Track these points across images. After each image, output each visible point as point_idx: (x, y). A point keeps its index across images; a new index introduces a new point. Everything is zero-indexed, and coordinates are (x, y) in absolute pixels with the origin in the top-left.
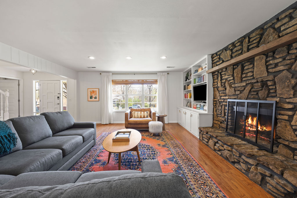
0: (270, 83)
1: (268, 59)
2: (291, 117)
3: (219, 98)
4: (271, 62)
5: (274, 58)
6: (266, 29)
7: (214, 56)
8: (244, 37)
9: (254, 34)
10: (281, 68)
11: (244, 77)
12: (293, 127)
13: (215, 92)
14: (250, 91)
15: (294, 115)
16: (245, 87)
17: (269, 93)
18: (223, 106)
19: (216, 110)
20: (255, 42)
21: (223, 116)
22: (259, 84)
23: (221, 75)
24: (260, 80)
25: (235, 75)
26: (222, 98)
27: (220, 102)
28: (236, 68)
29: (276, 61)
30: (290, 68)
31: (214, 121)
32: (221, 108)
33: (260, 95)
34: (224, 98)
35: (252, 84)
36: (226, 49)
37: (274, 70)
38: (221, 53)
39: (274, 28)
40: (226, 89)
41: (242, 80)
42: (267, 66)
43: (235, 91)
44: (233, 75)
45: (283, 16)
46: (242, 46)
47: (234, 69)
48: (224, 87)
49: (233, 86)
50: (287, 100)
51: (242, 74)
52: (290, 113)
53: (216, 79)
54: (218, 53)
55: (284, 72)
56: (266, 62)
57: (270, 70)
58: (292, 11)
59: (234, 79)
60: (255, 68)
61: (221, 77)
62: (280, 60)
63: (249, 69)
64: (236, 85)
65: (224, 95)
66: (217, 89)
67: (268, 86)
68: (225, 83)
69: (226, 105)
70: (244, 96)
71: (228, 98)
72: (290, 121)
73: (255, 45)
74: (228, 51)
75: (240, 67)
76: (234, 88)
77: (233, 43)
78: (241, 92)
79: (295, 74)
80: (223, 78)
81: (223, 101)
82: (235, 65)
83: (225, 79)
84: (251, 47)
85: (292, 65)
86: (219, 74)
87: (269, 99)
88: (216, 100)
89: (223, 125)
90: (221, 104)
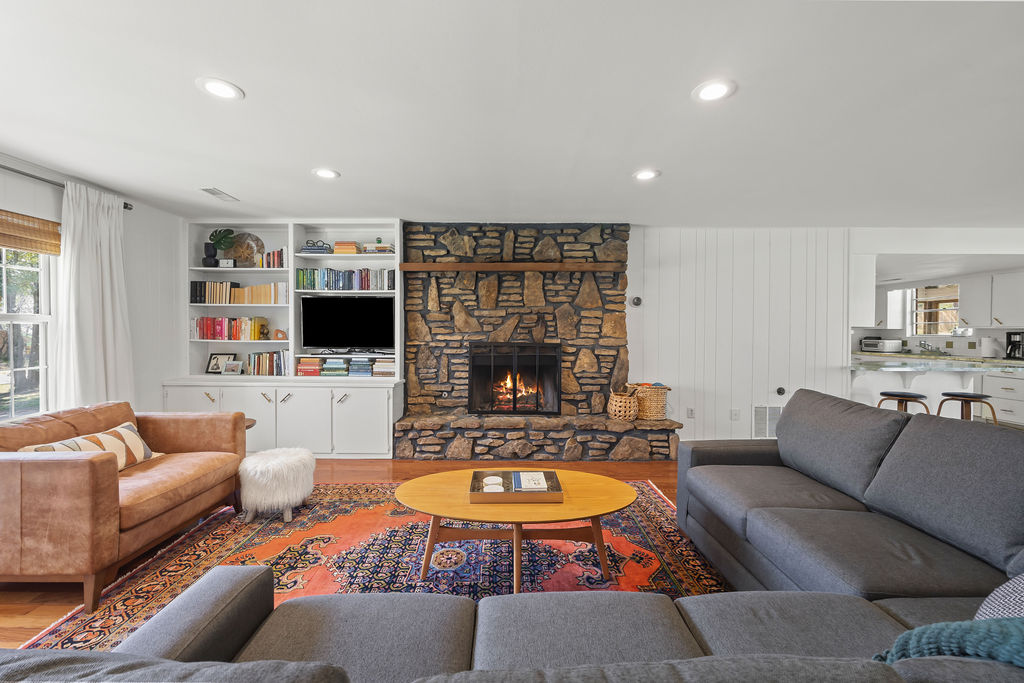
0: (549, 317)
1: (547, 281)
2: (573, 364)
3: (428, 338)
4: (551, 287)
5: (555, 283)
6: (544, 235)
7: (415, 229)
8: (507, 227)
9: (526, 233)
10: (564, 299)
11: (503, 301)
12: (577, 375)
13: (411, 324)
14: (516, 327)
16: (504, 319)
17: (547, 331)
18: (444, 360)
19: (417, 369)
20: (527, 245)
21: (446, 380)
22: (535, 317)
23: (438, 284)
24: (535, 310)
25: (482, 292)
26: (439, 337)
27: (432, 350)
28: (482, 278)
29: (557, 288)
30: (573, 301)
31: (410, 399)
32: (438, 362)
33: (534, 333)
34: (448, 338)
35: (521, 315)
36: (459, 229)
37: (555, 300)
38: (442, 233)
40: (452, 318)
41: (497, 305)
42: (545, 291)
43: (481, 324)
44: (475, 292)
45: (569, 231)
46: (502, 242)
47: (477, 280)
48: (446, 313)
49: (476, 313)
50: (569, 342)
51: (499, 292)
52: (572, 358)
53: (417, 290)
54: (433, 230)
55: (567, 305)
56: (544, 285)
57: (551, 299)
58: (578, 231)
59: (477, 300)
60: (526, 291)
61: (439, 290)
62: (563, 288)
63: (513, 287)
64: (485, 313)
65: (447, 331)
66: (423, 317)
67: (545, 323)
68: (450, 305)
69: (454, 356)
70: (503, 335)
71: (460, 338)
72: (572, 368)
73: (527, 251)
74: (466, 238)
75: (493, 279)
76: (479, 318)
77: (480, 227)
78: (495, 327)
79: (578, 309)
80: (444, 292)
81: (443, 344)
82: (482, 273)
83: (451, 295)
84: (517, 251)
85: (574, 298)
86: (433, 281)
87: (547, 341)
88: (417, 343)
89: (448, 402)
90: (437, 353)
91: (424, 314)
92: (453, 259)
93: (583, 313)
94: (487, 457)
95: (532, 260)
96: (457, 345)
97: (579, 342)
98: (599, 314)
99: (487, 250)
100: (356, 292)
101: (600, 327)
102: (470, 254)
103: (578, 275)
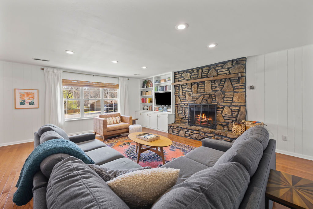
0: (213, 96)
1: (212, 84)
2: (222, 111)
3: (180, 103)
4: (214, 85)
5: (215, 84)
6: (211, 68)
7: (176, 73)
8: (199, 68)
9: (205, 69)
10: (218, 89)
11: (199, 91)
12: (223, 116)
13: (176, 99)
14: (203, 99)
15: (223, 110)
16: (199, 97)
17: (212, 100)
18: (184, 108)
19: (178, 111)
20: (205, 73)
21: (184, 114)
22: (208, 96)
23: (182, 87)
24: (208, 93)
25: (193, 89)
26: (183, 102)
27: (181, 106)
28: (193, 85)
29: (216, 85)
30: (222, 89)
31: (176, 119)
32: (182, 109)
33: (208, 101)
34: (185, 102)
35: (204, 95)
36: (187, 71)
37: (215, 89)
38: (183, 73)
39: (215, 69)
40: (186, 97)
41: (197, 92)
42: (212, 87)
43: (193, 98)
44: (191, 89)
45: (219, 65)
46: (198, 73)
47: (192, 85)
48: (184, 95)
49: (191, 95)
50: (221, 104)
51: (198, 89)
52: (222, 110)
53: (178, 90)
54: (180, 73)
55: (219, 91)
56: (211, 85)
57: (213, 89)
58: (223, 65)
59: (192, 91)
60: (205, 87)
61: (182, 89)
62: (218, 85)
63: (201, 86)
64: (194, 95)
65: (184, 101)
66: (179, 97)
67: (212, 97)
68: (185, 93)
69: (186, 107)
70: (199, 102)
71: (187, 102)
72: (222, 113)
73: (206, 74)
74: (188, 73)
75: (196, 84)
76: (192, 96)
77: (192, 70)
78: (197, 99)
79: (223, 93)
80: (183, 90)
81: (183, 104)
82: (193, 83)
83: (185, 90)
84: (203, 75)
85: (222, 88)
86: (181, 87)
87: (212, 103)
88: (177, 104)
89: (184, 121)
90: (182, 107)
91: (179, 96)
92: (185, 80)
93: (225, 94)
94: (188, 137)
95: (207, 77)
96: (187, 104)
97: (224, 104)
98: (232, 93)
99: (194, 76)
100: (165, 91)
101: (232, 98)
102: (189, 78)
103: (223, 80)
